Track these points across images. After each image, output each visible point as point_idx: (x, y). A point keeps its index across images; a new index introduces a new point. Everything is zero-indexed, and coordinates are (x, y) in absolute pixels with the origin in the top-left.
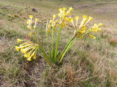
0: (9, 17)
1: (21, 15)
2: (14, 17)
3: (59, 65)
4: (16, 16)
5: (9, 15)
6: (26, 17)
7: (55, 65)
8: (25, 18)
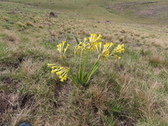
0: (20, 26)
1: (35, 22)
2: (26, 26)
3: (86, 87)
4: (28, 25)
5: (19, 23)
6: (42, 25)
7: (82, 86)
8: (40, 27)
